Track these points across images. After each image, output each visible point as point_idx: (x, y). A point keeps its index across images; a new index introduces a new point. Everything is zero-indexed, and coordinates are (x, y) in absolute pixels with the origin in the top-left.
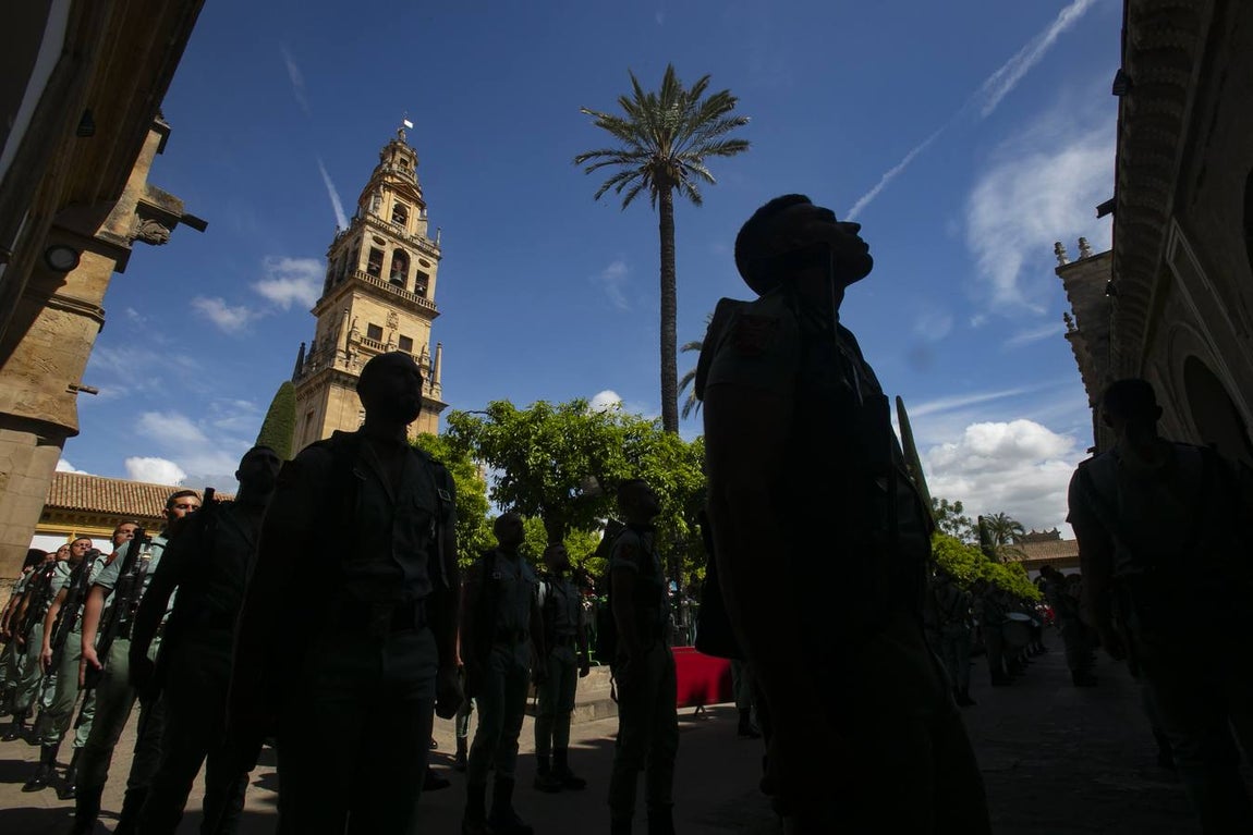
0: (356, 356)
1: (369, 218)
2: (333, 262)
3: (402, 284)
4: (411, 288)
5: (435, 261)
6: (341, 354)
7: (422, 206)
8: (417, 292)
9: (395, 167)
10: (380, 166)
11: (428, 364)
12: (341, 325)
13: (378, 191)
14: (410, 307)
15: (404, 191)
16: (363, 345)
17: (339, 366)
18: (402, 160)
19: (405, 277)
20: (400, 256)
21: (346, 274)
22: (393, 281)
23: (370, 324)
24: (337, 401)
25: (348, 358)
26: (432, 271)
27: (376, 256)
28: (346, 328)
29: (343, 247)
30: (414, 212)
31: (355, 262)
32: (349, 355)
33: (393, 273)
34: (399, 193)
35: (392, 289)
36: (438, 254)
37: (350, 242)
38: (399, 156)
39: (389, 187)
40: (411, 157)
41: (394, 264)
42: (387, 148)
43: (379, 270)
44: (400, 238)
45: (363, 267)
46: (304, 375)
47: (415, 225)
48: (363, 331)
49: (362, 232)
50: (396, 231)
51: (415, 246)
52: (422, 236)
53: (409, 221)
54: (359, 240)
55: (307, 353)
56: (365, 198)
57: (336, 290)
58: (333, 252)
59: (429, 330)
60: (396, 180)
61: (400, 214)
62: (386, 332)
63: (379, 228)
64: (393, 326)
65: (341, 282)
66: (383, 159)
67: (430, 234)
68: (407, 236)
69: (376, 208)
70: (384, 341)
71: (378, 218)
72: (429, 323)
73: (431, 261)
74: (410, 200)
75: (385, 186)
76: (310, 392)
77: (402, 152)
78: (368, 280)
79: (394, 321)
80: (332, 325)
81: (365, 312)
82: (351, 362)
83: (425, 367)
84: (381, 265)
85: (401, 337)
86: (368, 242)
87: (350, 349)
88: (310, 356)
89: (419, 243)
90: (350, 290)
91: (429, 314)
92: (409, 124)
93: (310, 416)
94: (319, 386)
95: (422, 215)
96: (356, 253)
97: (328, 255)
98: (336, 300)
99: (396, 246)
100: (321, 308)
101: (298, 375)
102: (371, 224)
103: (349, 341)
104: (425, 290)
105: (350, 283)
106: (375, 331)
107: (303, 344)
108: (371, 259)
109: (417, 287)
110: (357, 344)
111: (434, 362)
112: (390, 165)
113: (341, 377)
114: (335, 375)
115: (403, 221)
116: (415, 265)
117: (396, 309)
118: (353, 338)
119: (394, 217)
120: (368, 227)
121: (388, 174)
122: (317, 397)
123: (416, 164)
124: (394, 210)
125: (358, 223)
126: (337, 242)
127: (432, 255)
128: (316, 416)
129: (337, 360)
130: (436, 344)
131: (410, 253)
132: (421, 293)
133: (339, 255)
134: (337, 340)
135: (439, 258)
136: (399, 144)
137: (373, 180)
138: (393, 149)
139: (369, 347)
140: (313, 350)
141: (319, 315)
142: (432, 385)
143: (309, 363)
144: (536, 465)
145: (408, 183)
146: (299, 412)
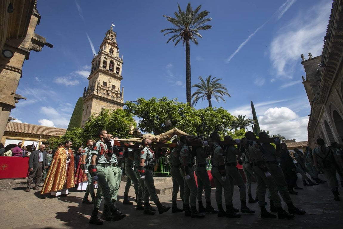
0: (100, 90)
1: (103, 52)
2: (93, 64)
3: (112, 70)
4: (115, 72)
5: (121, 64)
6: (95, 90)
7: (118, 49)
8: (117, 73)
9: (110, 37)
10: (106, 37)
11: (120, 93)
12: (95, 82)
13: (105, 44)
14: (115, 77)
15: (112, 44)
16: (102, 87)
17: (95, 93)
18: (112, 36)
19: (113, 68)
20: (112, 63)
21: (97, 68)
22: (110, 70)
23: (104, 82)
24: (95, 103)
25: (98, 91)
26: (121, 67)
27: (105, 62)
28: (97, 83)
29: (96, 60)
30: (115, 50)
31: (99, 64)
32: (98, 90)
33: (110, 67)
34: (111, 45)
35: (110, 72)
36: (122, 62)
37: (98, 59)
38: (111, 34)
39: (108, 43)
40: (114, 35)
41: (110, 65)
42: (107, 32)
43: (106, 66)
44: (112, 57)
45: (101, 66)
46: (86, 96)
47: (116, 54)
48: (102, 84)
49: (101, 56)
50: (110, 56)
51: (116, 60)
52: (118, 57)
53: (114, 53)
54: (100, 58)
55: (86, 90)
56: (102, 46)
57: (94, 72)
58: (93, 62)
59: (120, 83)
60: (110, 41)
61: (111, 51)
62: (108, 84)
63: (106, 55)
64: (110, 82)
65: (95, 70)
66: (106, 35)
67: (120, 56)
68: (114, 57)
69: (105, 49)
70: (108, 86)
71: (105, 52)
72: (120, 81)
73: (120, 64)
74: (114, 47)
75: (107, 43)
76: (87, 101)
77: (112, 33)
78: (103, 69)
79: (110, 81)
80: (93, 82)
81: (102, 78)
82: (99, 92)
83: (119, 94)
84: (106, 65)
85: (112, 85)
86: (103, 59)
87: (98, 89)
88: (87, 91)
89: (117, 59)
90: (98, 72)
91: (120, 79)
92: (113, 25)
93: (87, 107)
94: (90, 99)
95: (118, 51)
96: (99, 62)
97: (92, 63)
98: (94, 75)
99: (110, 60)
100: (90, 77)
101: (84, 96)
102: (104, 54)
103: (98, 86)
104: (119, 72)
105: (98, 70)
106: (105, 84)
107: (85, 88)
108: (104, 64)
109: (116, 71)
110: (100, 87)
111: (121, 92)
112: (108, 37)
113: (96, 96)
114: (94, 96)
115: (112, 53)
116: (116, 65)
117: (111, 78)
118: (99, 86)
119: (110, 52)
120: (103, 54)
121: (108, 40)
122: (90, 102)
123: (116, 37)
124: (110, 50)
125: (100, 53)
126: (94, 59)
127: (121, 62)
128: (89, 108)
129: (95, 91)
130: (122, 87)
131: (114, 62)
132: (118, 73)
133: (95, 62)
134: (94, 86)
135: (122, 63)
136: (111, 31)
137: (104, 41)
138: (109, 33)
139: (104, 88)
140: (88, 89)
141: (89, 79)
142: (121, 98)
143: (87, 93)
144: (152, 116)
145: (113, 42)
146: (84, 106)
